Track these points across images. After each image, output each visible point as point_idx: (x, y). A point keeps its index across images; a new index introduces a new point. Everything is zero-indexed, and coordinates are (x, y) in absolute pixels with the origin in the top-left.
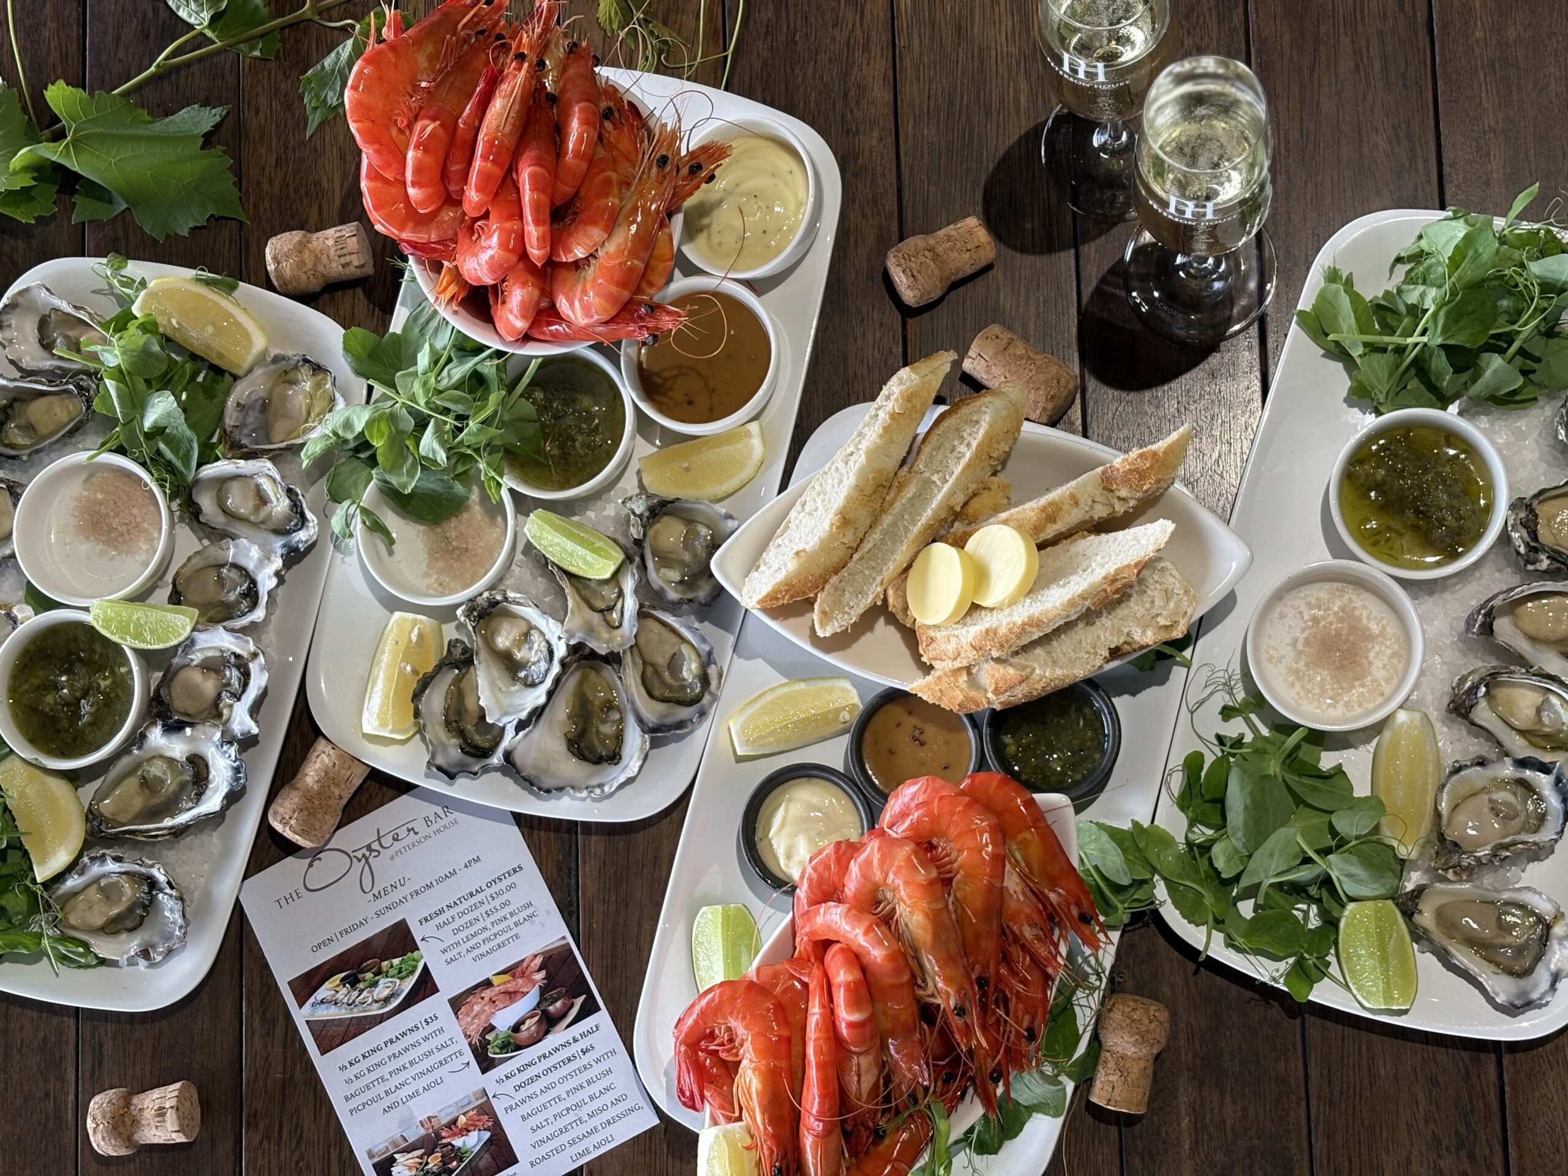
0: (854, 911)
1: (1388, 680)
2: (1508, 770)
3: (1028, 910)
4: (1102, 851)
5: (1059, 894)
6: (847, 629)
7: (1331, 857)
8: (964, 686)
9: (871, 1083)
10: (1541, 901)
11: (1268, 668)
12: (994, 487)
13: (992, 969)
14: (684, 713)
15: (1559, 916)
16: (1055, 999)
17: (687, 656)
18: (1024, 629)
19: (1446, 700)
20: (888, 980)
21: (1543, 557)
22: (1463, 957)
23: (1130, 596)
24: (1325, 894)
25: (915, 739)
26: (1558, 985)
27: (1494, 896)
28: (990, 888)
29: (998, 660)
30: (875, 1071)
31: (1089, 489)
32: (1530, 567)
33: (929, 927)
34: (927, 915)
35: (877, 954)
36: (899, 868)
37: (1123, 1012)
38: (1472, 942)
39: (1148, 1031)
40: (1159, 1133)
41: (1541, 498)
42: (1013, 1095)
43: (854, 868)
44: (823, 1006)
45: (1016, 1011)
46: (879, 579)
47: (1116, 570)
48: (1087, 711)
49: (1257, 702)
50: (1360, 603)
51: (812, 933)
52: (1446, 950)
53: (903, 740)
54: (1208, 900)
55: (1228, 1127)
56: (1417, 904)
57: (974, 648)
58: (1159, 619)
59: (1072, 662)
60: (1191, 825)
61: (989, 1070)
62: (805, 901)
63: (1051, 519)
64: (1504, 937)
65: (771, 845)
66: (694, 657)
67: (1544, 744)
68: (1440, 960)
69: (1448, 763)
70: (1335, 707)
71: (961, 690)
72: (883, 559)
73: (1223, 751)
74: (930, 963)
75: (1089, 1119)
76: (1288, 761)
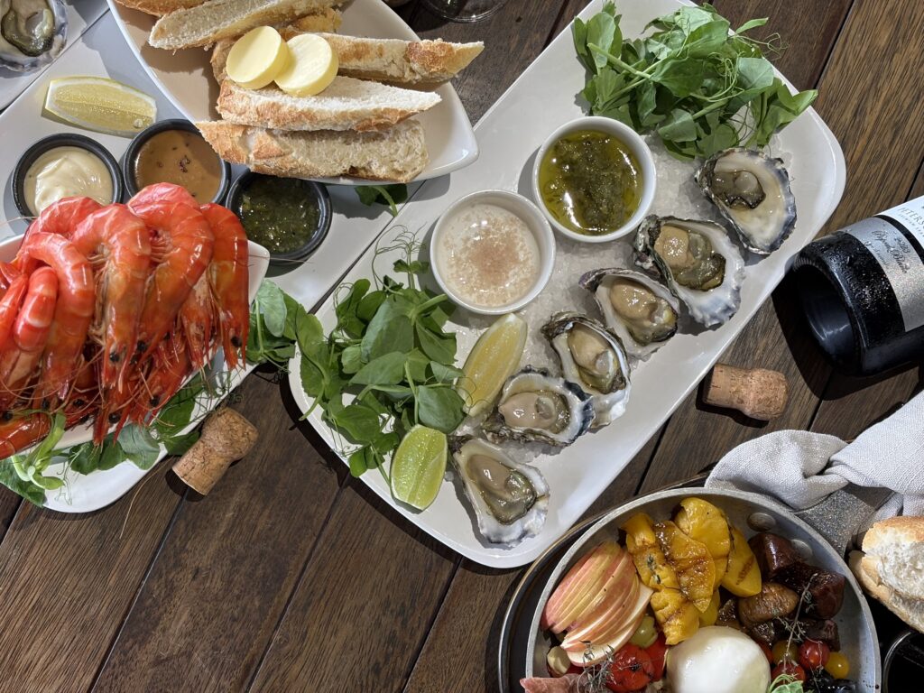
0: (73, 248)
1: (513, 294)
2: (558, 386)
3: (201, 314)
4: (273, 307)
5: (228, 316)
6: (172, 50)
7: (421, 388)
8: (237, 140)
9: (20, 377)
10: (539, 481)
11: (442, 247)
12: (329, 16)
13: (154, 341)
14: (21, 58)
15: (546, 496)
16: (186, 386)
17: (44, 19)
18: (301, 116)
19: (542, 324)
20: (72, 309)
21: (650, 260)
22: (473, 493)
23: (384, 139)
24: (405, 413)
25: (181, 164)
26: (523, 540)
27: (511, 463)
28: (183, 283)
29: (269, 131)
30: (27, 369)
31: (395, 50)
32: (638, 263)
33: (124, 286)
34: (126, 277)
35: (73, 286)
36: (124, 235)
37: (228, 421)
38: (484, 487)
39: (238, 441)
40: (208, 514)
41: (669, 222)
42: (119, 439)
43: (90, 220)
44: (13, 304)
45: (154, 379)
46: (215, 28)
47: (386, 109)
48: (312, 209)
49: (424, 267)
50: (520, 236)
51: (35, 251)
52: (464, 484)
53: (171, 160)
54: (326, 381)
55: (258, 530)
56: (461, 447)
57: (258, 113)
58: (395, 163)
59: (321, 161)
60: (338, 328)
61: (111, 412)
62: (40, 227)
63: (358, 55)
64: (505, 493)
65: (36, 182)
66: (49, 21)
67: (588, 382)
68: (456, 490)
69: (523, 365)
70: (471, 295)
71: (233, 142)
72: (225, 17)
73: (384, 288)
74: (111, 313)
75: (164, 483)
76: (423, 315)
